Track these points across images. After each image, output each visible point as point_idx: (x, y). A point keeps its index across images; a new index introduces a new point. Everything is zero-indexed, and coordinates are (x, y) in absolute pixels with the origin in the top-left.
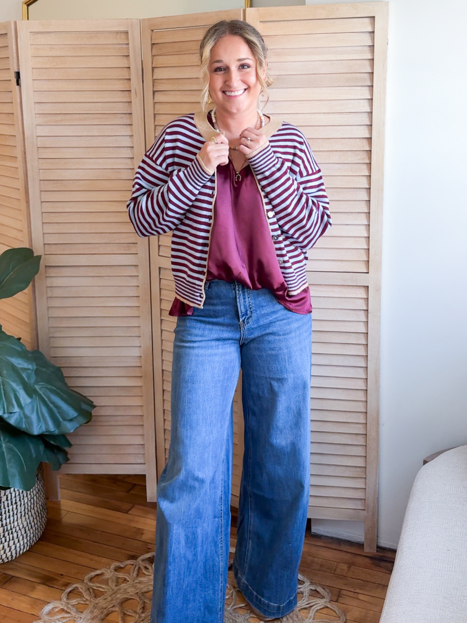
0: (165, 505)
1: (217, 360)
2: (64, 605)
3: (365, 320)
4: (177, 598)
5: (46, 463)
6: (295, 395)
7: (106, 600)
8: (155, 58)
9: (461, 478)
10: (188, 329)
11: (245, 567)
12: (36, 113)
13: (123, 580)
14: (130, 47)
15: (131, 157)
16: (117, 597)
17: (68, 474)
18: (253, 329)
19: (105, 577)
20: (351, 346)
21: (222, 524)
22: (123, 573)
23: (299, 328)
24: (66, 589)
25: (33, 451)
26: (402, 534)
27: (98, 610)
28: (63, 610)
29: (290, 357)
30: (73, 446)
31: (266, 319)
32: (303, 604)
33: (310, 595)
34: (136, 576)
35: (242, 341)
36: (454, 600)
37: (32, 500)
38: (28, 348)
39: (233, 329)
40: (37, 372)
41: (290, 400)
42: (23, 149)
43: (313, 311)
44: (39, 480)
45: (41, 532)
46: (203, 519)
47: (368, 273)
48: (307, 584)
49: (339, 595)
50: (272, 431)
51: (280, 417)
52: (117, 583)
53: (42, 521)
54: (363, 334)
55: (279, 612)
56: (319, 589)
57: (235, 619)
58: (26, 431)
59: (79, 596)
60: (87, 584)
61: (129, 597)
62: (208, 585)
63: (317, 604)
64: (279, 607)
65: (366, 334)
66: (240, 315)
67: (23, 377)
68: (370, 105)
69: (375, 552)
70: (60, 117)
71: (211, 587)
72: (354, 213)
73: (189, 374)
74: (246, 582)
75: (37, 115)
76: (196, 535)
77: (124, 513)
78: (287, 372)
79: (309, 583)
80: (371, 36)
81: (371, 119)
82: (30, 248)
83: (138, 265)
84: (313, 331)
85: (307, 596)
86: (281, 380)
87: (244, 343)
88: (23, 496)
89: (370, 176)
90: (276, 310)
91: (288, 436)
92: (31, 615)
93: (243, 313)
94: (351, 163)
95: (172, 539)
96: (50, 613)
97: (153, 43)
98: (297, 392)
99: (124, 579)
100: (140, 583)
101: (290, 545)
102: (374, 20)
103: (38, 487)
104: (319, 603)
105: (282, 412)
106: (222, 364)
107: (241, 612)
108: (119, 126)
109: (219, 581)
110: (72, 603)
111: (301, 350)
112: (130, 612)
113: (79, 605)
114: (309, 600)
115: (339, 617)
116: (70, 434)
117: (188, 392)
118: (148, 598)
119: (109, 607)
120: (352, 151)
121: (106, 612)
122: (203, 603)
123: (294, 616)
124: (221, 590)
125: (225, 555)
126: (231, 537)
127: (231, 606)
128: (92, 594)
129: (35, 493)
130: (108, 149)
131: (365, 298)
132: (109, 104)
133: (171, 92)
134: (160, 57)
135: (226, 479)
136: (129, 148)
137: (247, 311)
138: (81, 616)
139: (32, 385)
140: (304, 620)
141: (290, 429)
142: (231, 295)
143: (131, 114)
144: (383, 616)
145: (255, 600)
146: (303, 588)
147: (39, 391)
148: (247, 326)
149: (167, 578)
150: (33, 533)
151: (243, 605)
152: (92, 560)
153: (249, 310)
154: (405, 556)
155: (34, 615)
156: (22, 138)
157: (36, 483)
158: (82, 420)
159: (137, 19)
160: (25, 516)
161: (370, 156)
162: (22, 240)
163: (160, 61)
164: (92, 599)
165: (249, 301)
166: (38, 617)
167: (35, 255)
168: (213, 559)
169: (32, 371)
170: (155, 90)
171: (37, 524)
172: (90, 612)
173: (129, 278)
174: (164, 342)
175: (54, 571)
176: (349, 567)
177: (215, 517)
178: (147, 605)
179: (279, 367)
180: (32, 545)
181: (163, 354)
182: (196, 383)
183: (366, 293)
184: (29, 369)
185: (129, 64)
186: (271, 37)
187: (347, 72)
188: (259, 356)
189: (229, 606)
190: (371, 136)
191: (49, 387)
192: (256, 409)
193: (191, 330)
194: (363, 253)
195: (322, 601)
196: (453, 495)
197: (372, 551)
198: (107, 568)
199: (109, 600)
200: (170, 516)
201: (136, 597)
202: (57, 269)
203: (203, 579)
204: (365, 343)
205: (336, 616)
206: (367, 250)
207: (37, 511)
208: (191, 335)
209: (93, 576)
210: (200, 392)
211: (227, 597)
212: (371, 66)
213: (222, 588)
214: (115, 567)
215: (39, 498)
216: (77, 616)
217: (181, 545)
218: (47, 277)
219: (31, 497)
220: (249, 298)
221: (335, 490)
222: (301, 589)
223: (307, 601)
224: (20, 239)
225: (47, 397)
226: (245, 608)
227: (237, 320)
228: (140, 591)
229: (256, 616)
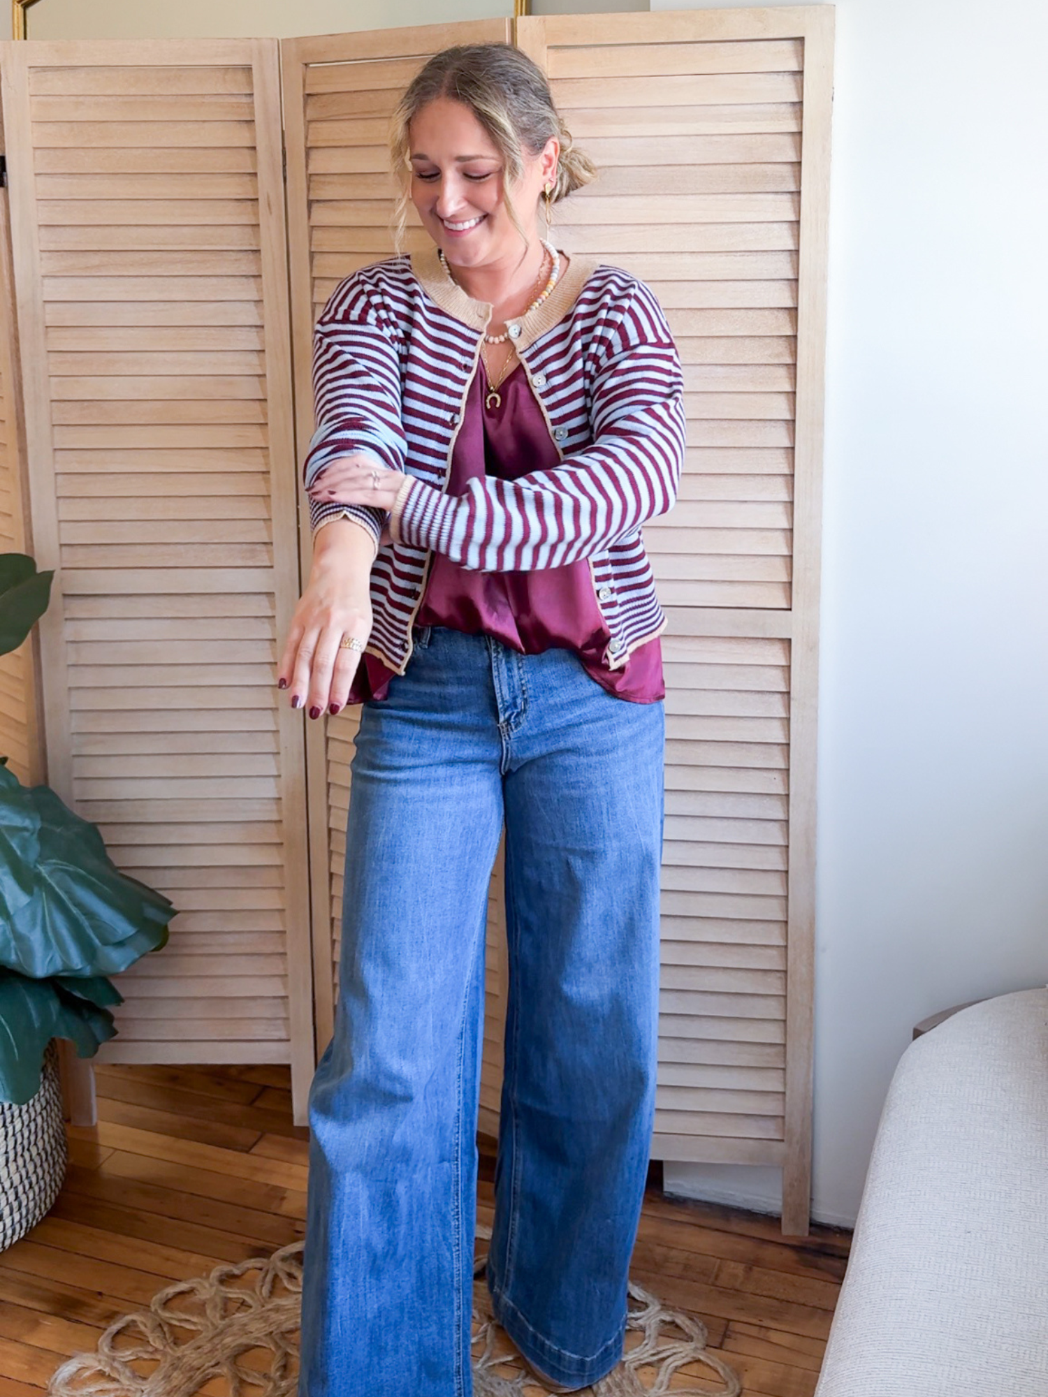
0: (327, 1132)
1: (449, 810)
2: (103, 1363)
3: (784, 715)
4: (355, 1342)
5: (64, 1041)
6: (622, 888)
7: (200, 1350)
8: (313, 125)
9: (996, 1069)
10: (385, 739)
11: (508, 1271)
12: (42, 249)
13: (239, 1305)
14: (255, 102)
15: (259, 348)
16: (224, 1345)
17: (114, 1065)
18: (528, 738)
19: (198, 1296)
20: (752, 773)
21: (458, 1175)
22: (239, 1289)
23: (633, 738)
24: (110, 1326)
25: (34, 1013)
26: (866, 1197)
27: (182, 1373)
28: (101, 1374)
29: (612, 804)
30: (127, 1002)
31: (559, 717)
32: (645, 1355)
33: (660, 1335)
34: (268, 1295)
35: (505, 764)
36: (981, 1344)
37: (32, 1126)
38: (24, 780)
39: (483, 738)
40: (43, 836)
41: (612, 898)
42: (12, 329)
43: (666, 696)
44: (48, 1078)
45: (53, 1197)
46: (412, 1164)
47: (790, 609)
48: (654, 1308)
49: (725, 1333)
50: (569, 969)
51: (587, 937)
52: (226, 1311)
53: (55, 1171)
54: (780, 747)
55: (582, 1373)
56: (681, 1320)
57: (492, 1390)
58: (19, 969)
59: (139, 1341)
60: (156, 1312)
61: (253, 1343)
62: (428, 1314)
63: (675, 1354)
64: (582, 1363)
65: (785, 747)
66: (500, 706)
67: (11, 847)
68: (793, 235)
69: (807, 1234)
70: (95, 260)
71: (435, 1318)
72: (758, 475)
73: (385, 841)
74: (511, 1304)
75: (44, 255)
76: (393, 1198)
77: (242, 1151)
78: (604, 837)
79: (658, 1308)
80: (795, 81)
81: (796, 266)
82: (29, 555)
83: (273, 593)
84: (667, 740)
85: (653, 1337)
86: (590, 856)
87: (510, 770)
88: (12, 1116)
89: (794, 393)
90: (582, 697)
91: (605, 977)
92: (30, 1387)
93: (506, 704)
94: (752, 365)
95: (341, 1208)
96: (72, 1382)
97: (307, 92)
98: (627, 882)
99: (241, 1301)
100: (277, 1309)
101: (609, 1221)
102: (803, 45)
103: (47, 1094)
104: (681, 1352)
105: (593, 925)
106: (459, 820)
107: (505, 1374)
108: (231, 280)
109: (453, 1304)
110: (122, 1357)
111: (637, 787)
112: (255, 1377)
113: (138, 1362)
114: (657, 1345)
115: (726, 1383)
116: (116, 975)
117: (381, 880)
118: (294, 1344)
119: (208, 1364)
120: (755, 337)
121: (201, 1376)
122: (417, 1355)
123: (625, 1382)
124: (459, 1326)
125: (465, 1244)
126: (478, 1205)
127: (482, 1360)
128: (167, 1336)
129: (38, 1108)
130: (205, 331)
131: (783, 666)
132: (208, 231)
133: (347, 204)
134: (325, 125)
135: (469, 1075)
136: (254, 329)
137: (515, 698)
138: (143, 1388)
139: (32, 866)
140: (646, 1391)
141: (608, 962)
142: (480, 662)
143: (258, 251)
144: (824, 1382)
145: (530, 1345)
146: (645, 1318)
147: (48, 878)
148: (515, 731)
149: (330, 1296)
150: (34, 1198)
151: (510, 1358)
152: (168, 1259)
153: (520, 696)
154: (872, 1246)
155: (37, 1386)
156: (9, 305)
157: (41, 1086)
158: (146, 944)
159: (272, 39)
160: (15, 1160)
161: (793, 349)
162: (11, 536)
163: (325, 132)
164: (168, 1350)
165: (520, 675)
166: (44, 1389)
167: (39, 569)
168: (438, 1255)
169: (32, 834)
170: (312, 197)
171: (43, 1178)
172: (163, 1379)
173: (252, 620)
174: (331, 765)
175: (83, 1286)
176: (749, 1270)
177: (442, 1160)
178: (293, 1360)
179: (587, 827)
180: (31, 1228)
181: (331, 794)
182: (400, 861)
183: (785, 653)
184: (25, 829)
185: (254, 139)
186: (573, 83)
187: (741, 161)
188: (542, 800)
189: (478, 1361)
190: (797, 304)
191: (71, 868)
192: (533, 918)
193: (391, 740)
194: (780, 564)
195: (688, 1348)
196: (979, 1107)
197: (798, 1233)
198: (201, 1277)
199: (206, 1351)
200: (337, 1156)
201: (266, 1342)
202: (90, 600)
203: (415, 1299)
204: (783, 766)
205: (721, 1381)
206: (788, 559)
207: (44, 1149)
208: (391, 752)
209: (170, 1296)
210: (408, 882)
211: (473, 1340)
212: (795, 148)
213: (459, 1321)
214: (221, 1276)
215: (47, 1121)
216: (134, 1386)
217: (361, 1220)
218: (66, 619)
219: (30, 1117)
220: (519, 668)
221: (718, 1097)
222: (640, 1322)
223: (653, 1348)
224: (6, 534)
225: (67, 892)
226: (514, 1364)
227: (493, 718)
228: (276, 1329)
229: (539, 1382)
